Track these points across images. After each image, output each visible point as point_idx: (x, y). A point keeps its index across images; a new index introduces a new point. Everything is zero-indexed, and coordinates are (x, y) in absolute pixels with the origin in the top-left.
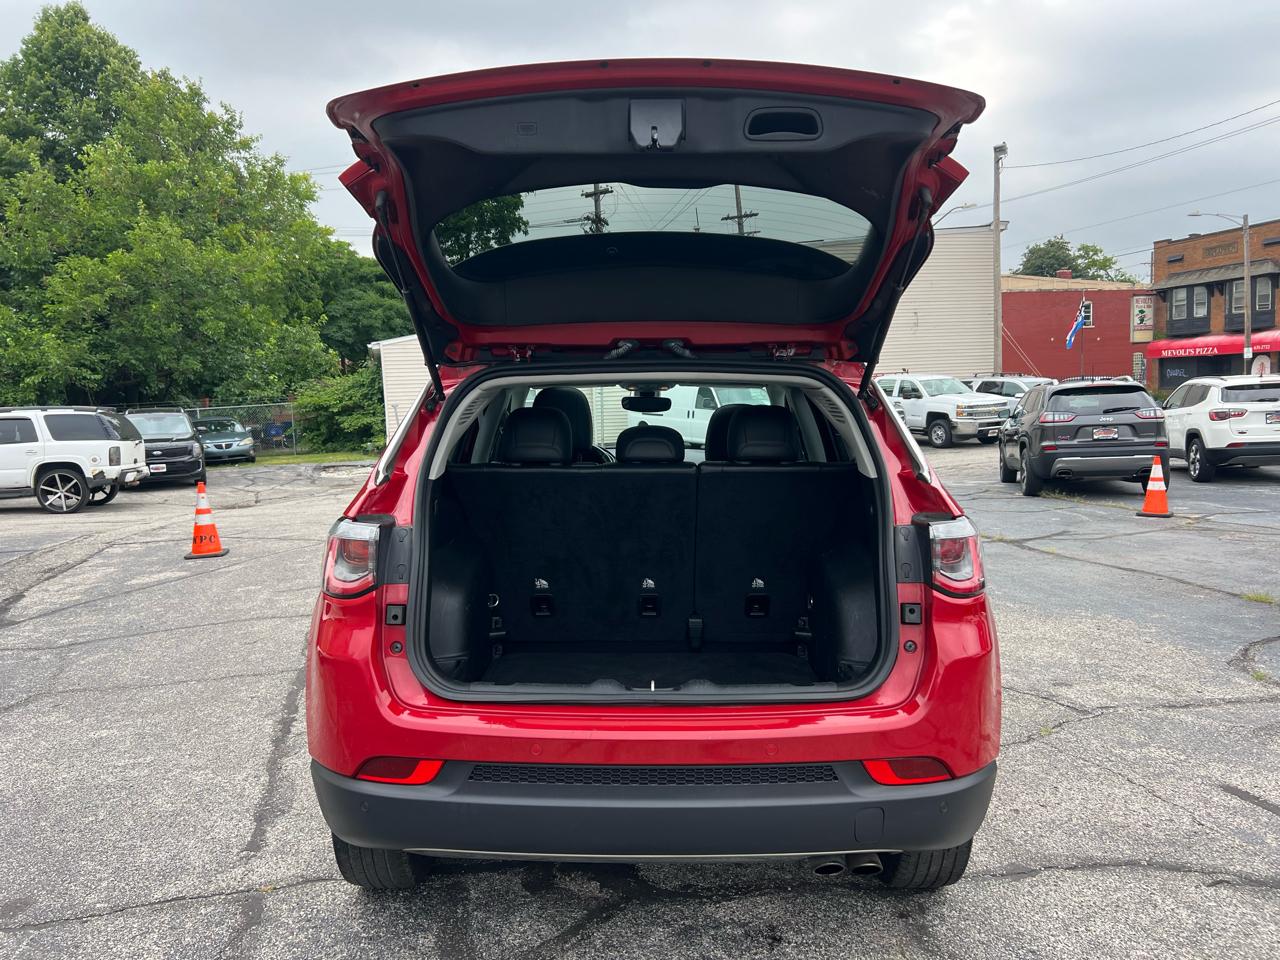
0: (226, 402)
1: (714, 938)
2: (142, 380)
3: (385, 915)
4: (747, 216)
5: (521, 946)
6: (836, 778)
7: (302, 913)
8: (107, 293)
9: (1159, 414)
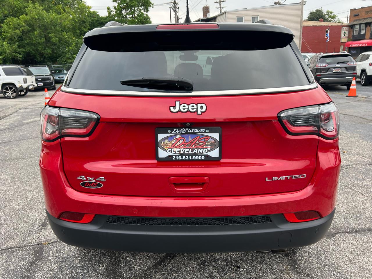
0: (61, 63)
1: (214, 267)
2: (35, 56)
3: (88, 255)
4: (222, 2)
5: (139, 270)
6: (271, 221)
7: (57, 255)
8: (21, 29)
9: (355, 64)
